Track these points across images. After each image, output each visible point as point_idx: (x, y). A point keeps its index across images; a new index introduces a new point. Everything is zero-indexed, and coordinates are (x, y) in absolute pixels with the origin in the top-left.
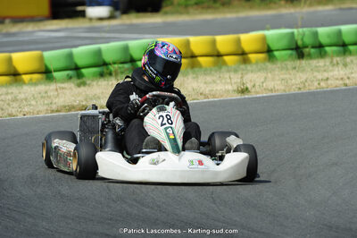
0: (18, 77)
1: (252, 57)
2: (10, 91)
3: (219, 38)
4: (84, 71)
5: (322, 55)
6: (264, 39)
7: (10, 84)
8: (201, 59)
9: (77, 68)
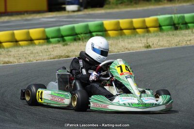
0: (32, 42)
1: (151, 29)
2: (29, 49)
3: (134, 20)
4: (66, 38)
5: (187, 28)
6: (157, 20)
7: (29, 45)
8: (125, 31)
9: (62, 37)
